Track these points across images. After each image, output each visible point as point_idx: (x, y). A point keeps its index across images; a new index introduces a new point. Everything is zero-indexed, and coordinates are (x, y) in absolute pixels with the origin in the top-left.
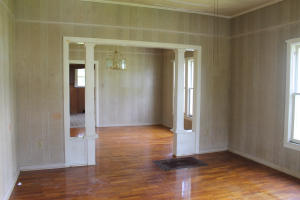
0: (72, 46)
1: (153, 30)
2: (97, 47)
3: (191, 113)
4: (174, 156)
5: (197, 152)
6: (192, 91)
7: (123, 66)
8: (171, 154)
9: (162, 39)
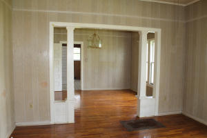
0: (56, 29)
1: (121, 16)
2: (76, 30)
3: (152, 82)
4: (138, 117)
5: (156, 114)
6: (153, 65)
7: (100, 46)
8: (135, 115)
9: (128, 23)
